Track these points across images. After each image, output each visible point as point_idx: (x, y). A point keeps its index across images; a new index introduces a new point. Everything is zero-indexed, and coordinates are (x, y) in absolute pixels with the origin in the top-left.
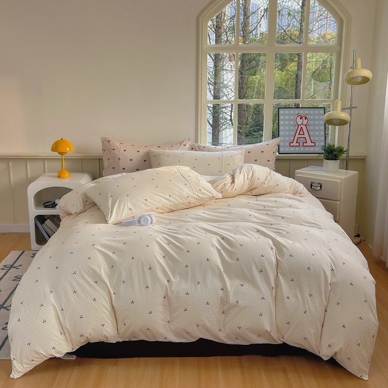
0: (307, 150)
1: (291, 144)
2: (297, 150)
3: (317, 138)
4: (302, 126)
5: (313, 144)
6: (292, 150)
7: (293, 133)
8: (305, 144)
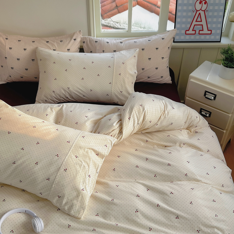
0: (203, 38)
1: (187, 32)
2: (193, 38)
3: (214, 26)
4: (201, 11)
5: (209, 32)
6: (188, 38)
7: (190, 20)
8: (201, 32)
